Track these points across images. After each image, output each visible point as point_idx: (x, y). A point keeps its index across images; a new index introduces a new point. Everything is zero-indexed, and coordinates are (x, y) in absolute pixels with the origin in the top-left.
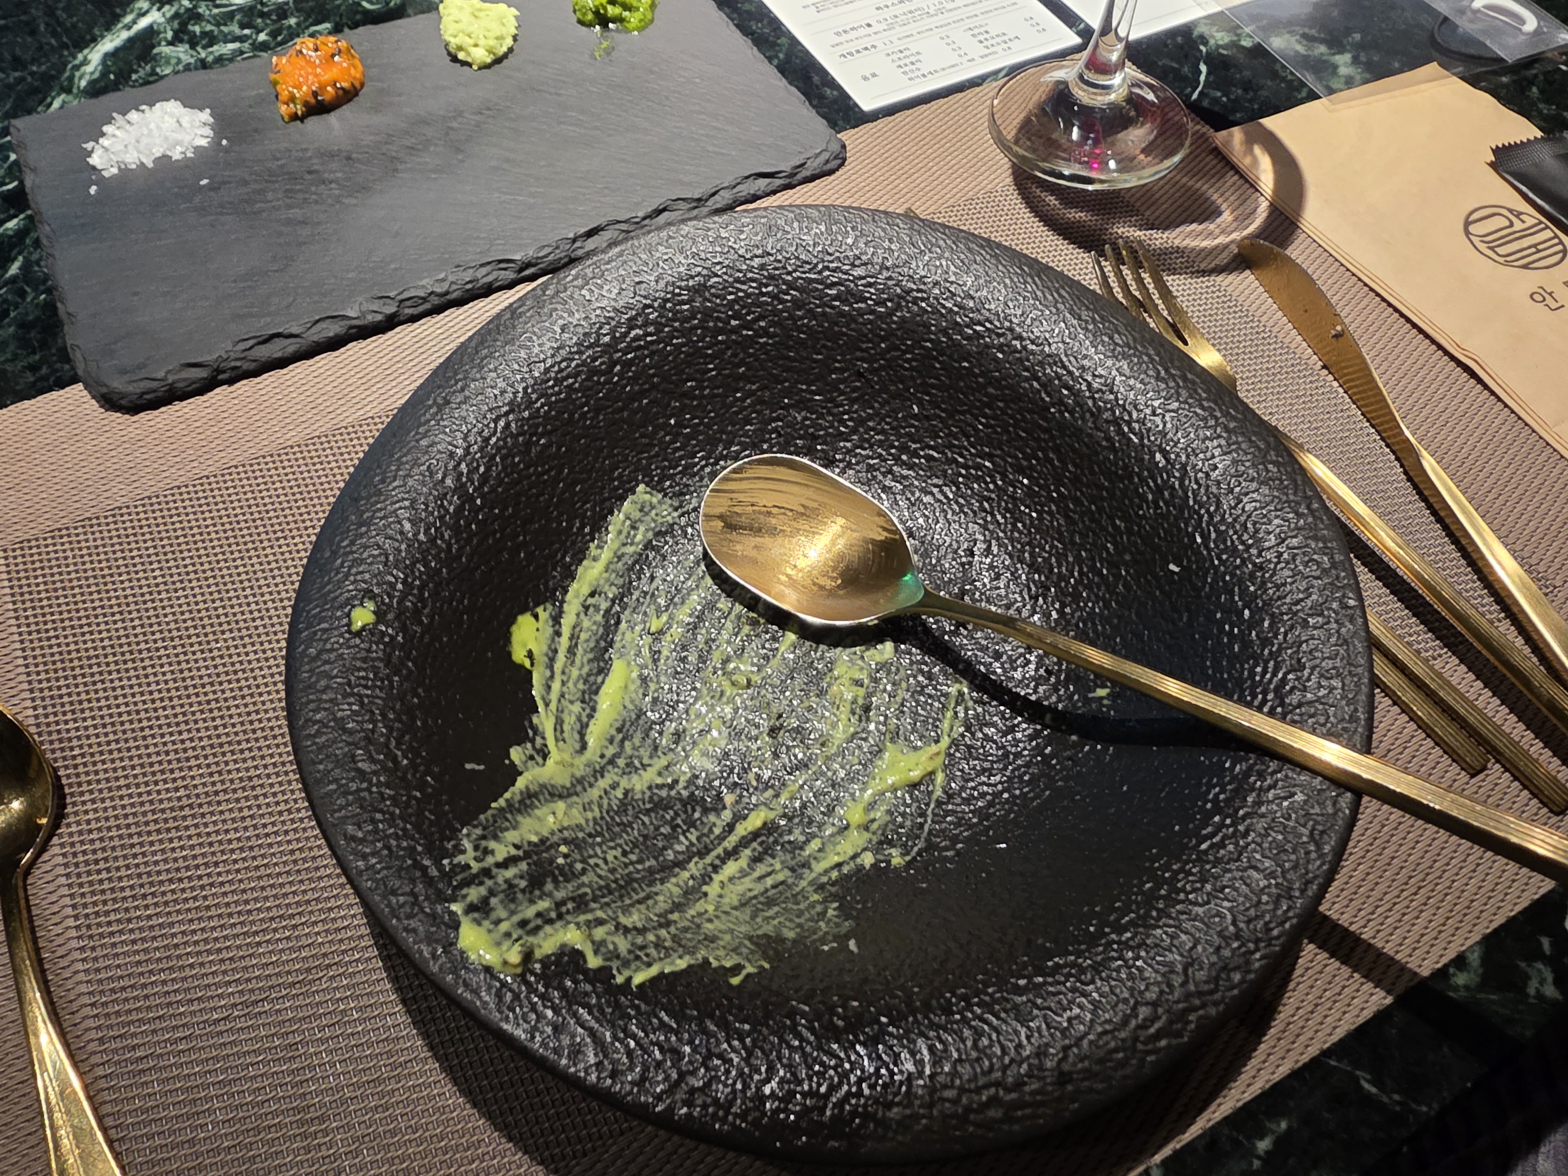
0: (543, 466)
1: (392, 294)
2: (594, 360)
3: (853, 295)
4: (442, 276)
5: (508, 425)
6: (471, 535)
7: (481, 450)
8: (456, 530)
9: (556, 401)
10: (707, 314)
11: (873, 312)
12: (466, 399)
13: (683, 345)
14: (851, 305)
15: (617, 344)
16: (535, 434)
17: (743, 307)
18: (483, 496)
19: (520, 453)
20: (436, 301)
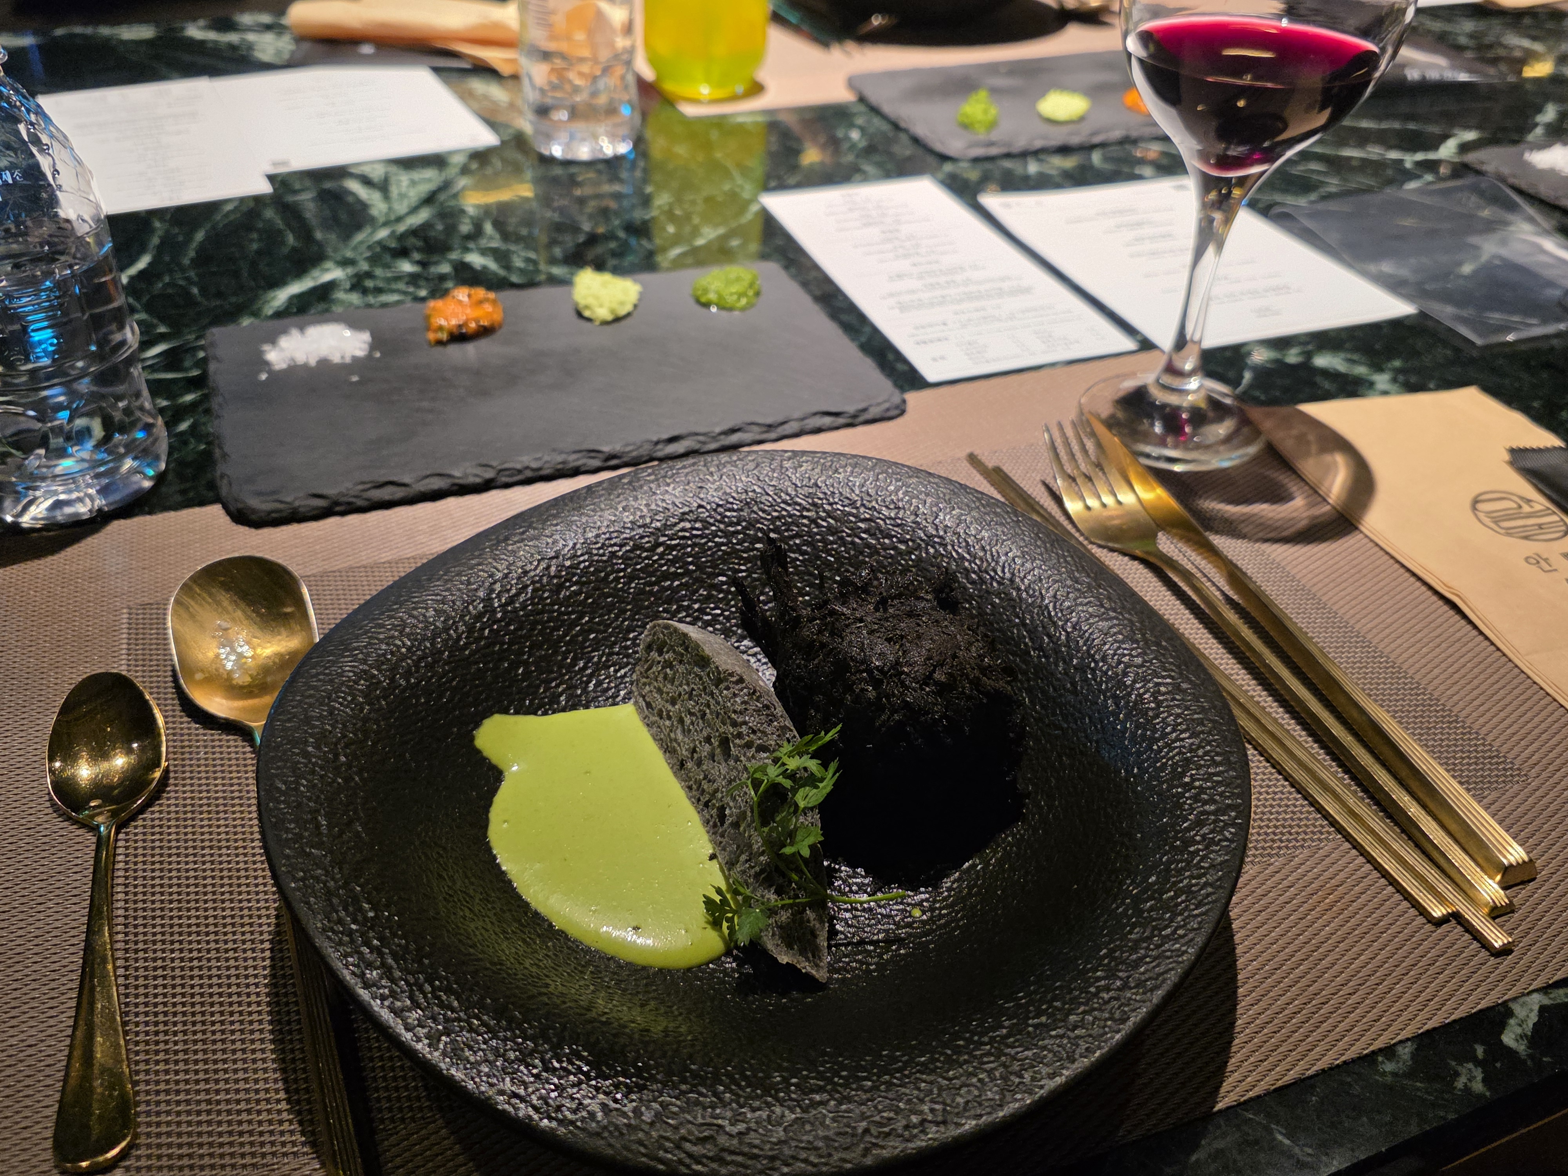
0: (567, 607)
1: (494, 464)
2: (642, 537)
3: (881, 531)
4: (539, 455)
5: (548, 567)
6: (482, 637)
7: (519, 578)
8: (471, 629)
9: (597, 561)
10: (751, 524)
11: (895, 548)
12: (522, 540)
13: (723, 544)
14: (878, 539)
15: (665, 529)
16: (569, 580)
17: (784, 524)
18: (505, 613)
19: (550, 591)
20: (529, 474)
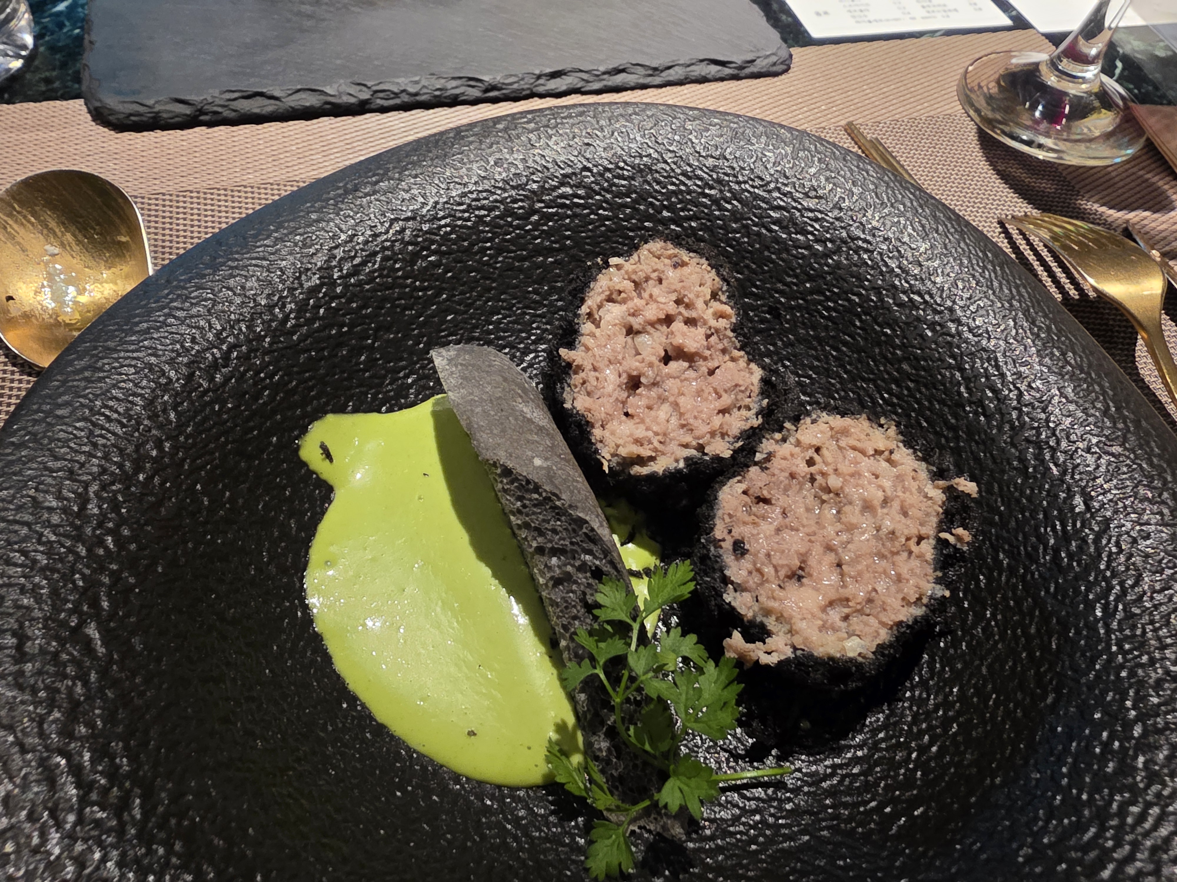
0: (422, 281)
3: (796, 225)
7: (366, 243)
9: (461, 227)
11: (809, 248)
13: (608, 218)
14: (789, 234)
16: (428, 249)
18: (346, 286)
19: (403, 260)
